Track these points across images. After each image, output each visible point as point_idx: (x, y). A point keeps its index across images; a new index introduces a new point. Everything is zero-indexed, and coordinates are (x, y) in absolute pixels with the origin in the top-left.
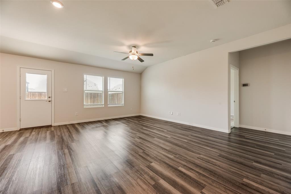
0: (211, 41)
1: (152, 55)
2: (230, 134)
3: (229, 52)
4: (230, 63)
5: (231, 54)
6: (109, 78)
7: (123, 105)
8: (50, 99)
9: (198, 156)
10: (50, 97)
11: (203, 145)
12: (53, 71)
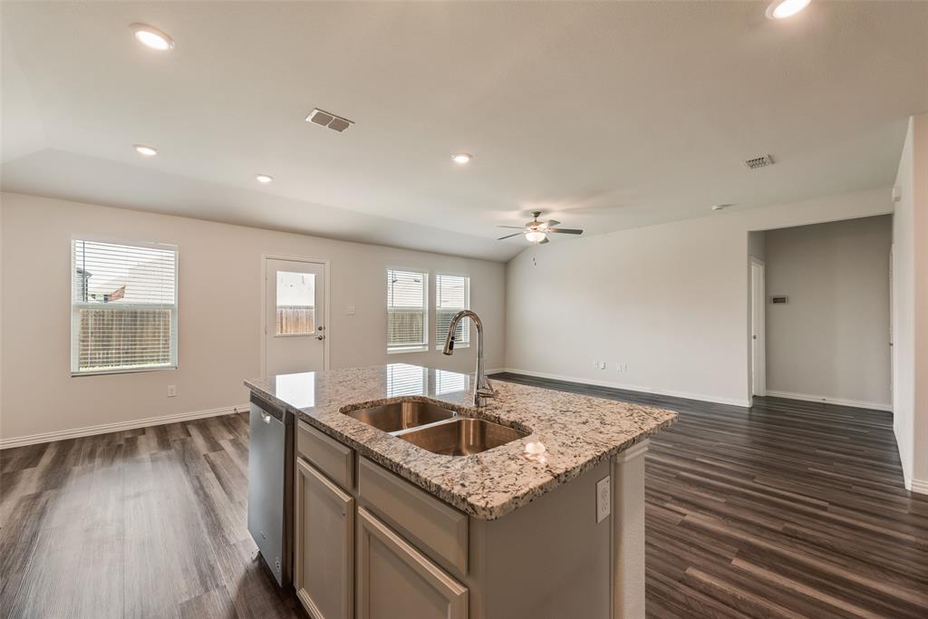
0: (714, 208)
1: (579, 232)
2: (750, 409)
3: (752, 229)
4: (750, 255)
5: (753, 235)
6: (438, 277)
7: (468, 346)
8: (320, 333)
9: (717, 444)
10: (320, 329)
11: (712, 428)
12: (328, 263)
